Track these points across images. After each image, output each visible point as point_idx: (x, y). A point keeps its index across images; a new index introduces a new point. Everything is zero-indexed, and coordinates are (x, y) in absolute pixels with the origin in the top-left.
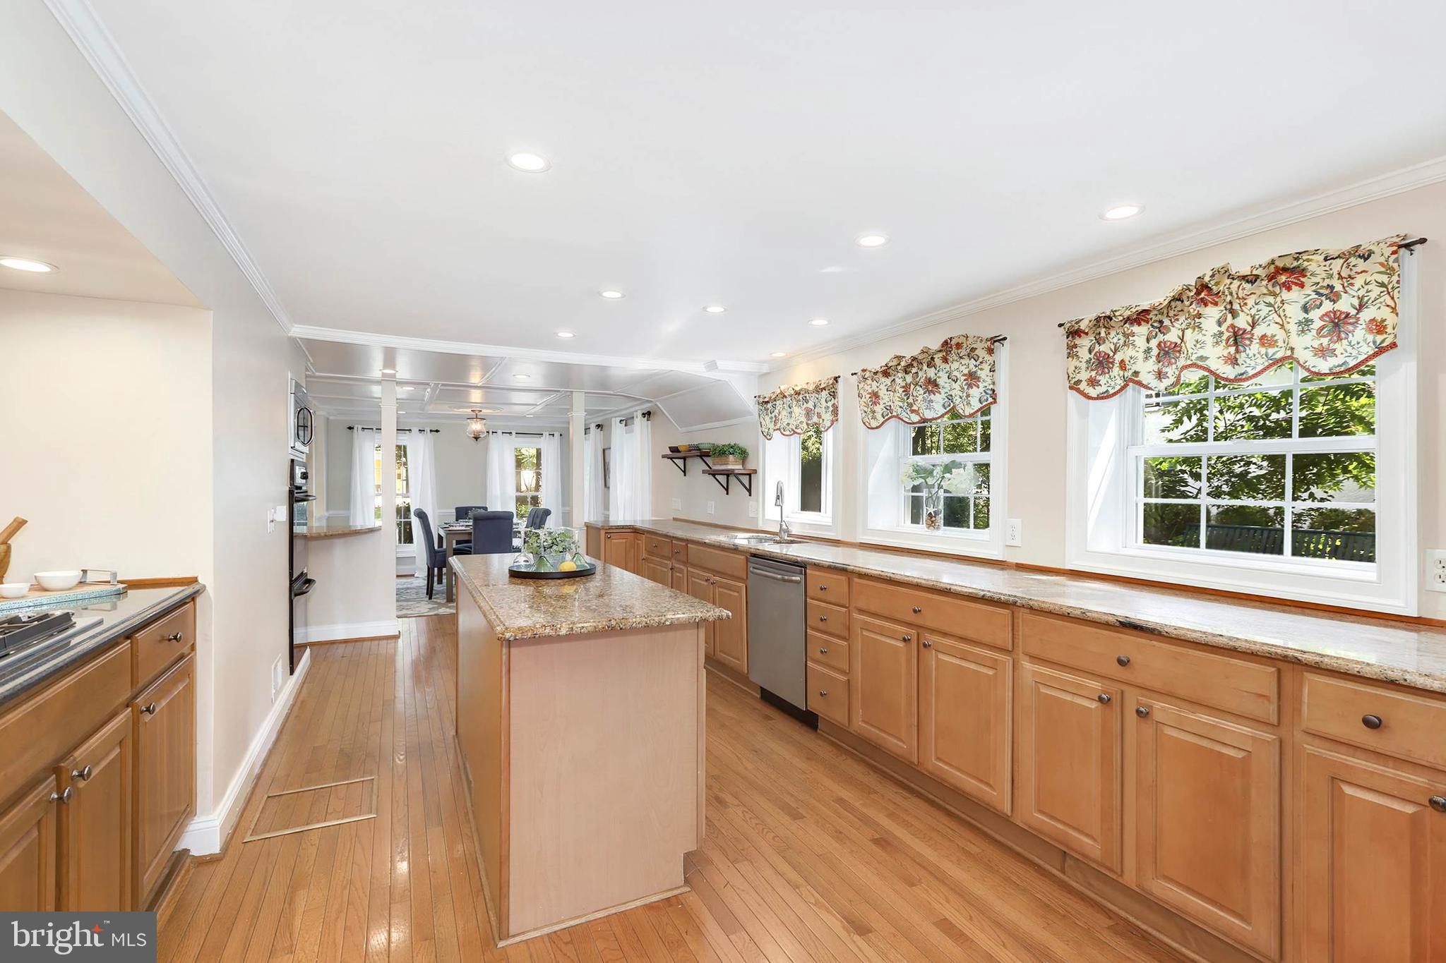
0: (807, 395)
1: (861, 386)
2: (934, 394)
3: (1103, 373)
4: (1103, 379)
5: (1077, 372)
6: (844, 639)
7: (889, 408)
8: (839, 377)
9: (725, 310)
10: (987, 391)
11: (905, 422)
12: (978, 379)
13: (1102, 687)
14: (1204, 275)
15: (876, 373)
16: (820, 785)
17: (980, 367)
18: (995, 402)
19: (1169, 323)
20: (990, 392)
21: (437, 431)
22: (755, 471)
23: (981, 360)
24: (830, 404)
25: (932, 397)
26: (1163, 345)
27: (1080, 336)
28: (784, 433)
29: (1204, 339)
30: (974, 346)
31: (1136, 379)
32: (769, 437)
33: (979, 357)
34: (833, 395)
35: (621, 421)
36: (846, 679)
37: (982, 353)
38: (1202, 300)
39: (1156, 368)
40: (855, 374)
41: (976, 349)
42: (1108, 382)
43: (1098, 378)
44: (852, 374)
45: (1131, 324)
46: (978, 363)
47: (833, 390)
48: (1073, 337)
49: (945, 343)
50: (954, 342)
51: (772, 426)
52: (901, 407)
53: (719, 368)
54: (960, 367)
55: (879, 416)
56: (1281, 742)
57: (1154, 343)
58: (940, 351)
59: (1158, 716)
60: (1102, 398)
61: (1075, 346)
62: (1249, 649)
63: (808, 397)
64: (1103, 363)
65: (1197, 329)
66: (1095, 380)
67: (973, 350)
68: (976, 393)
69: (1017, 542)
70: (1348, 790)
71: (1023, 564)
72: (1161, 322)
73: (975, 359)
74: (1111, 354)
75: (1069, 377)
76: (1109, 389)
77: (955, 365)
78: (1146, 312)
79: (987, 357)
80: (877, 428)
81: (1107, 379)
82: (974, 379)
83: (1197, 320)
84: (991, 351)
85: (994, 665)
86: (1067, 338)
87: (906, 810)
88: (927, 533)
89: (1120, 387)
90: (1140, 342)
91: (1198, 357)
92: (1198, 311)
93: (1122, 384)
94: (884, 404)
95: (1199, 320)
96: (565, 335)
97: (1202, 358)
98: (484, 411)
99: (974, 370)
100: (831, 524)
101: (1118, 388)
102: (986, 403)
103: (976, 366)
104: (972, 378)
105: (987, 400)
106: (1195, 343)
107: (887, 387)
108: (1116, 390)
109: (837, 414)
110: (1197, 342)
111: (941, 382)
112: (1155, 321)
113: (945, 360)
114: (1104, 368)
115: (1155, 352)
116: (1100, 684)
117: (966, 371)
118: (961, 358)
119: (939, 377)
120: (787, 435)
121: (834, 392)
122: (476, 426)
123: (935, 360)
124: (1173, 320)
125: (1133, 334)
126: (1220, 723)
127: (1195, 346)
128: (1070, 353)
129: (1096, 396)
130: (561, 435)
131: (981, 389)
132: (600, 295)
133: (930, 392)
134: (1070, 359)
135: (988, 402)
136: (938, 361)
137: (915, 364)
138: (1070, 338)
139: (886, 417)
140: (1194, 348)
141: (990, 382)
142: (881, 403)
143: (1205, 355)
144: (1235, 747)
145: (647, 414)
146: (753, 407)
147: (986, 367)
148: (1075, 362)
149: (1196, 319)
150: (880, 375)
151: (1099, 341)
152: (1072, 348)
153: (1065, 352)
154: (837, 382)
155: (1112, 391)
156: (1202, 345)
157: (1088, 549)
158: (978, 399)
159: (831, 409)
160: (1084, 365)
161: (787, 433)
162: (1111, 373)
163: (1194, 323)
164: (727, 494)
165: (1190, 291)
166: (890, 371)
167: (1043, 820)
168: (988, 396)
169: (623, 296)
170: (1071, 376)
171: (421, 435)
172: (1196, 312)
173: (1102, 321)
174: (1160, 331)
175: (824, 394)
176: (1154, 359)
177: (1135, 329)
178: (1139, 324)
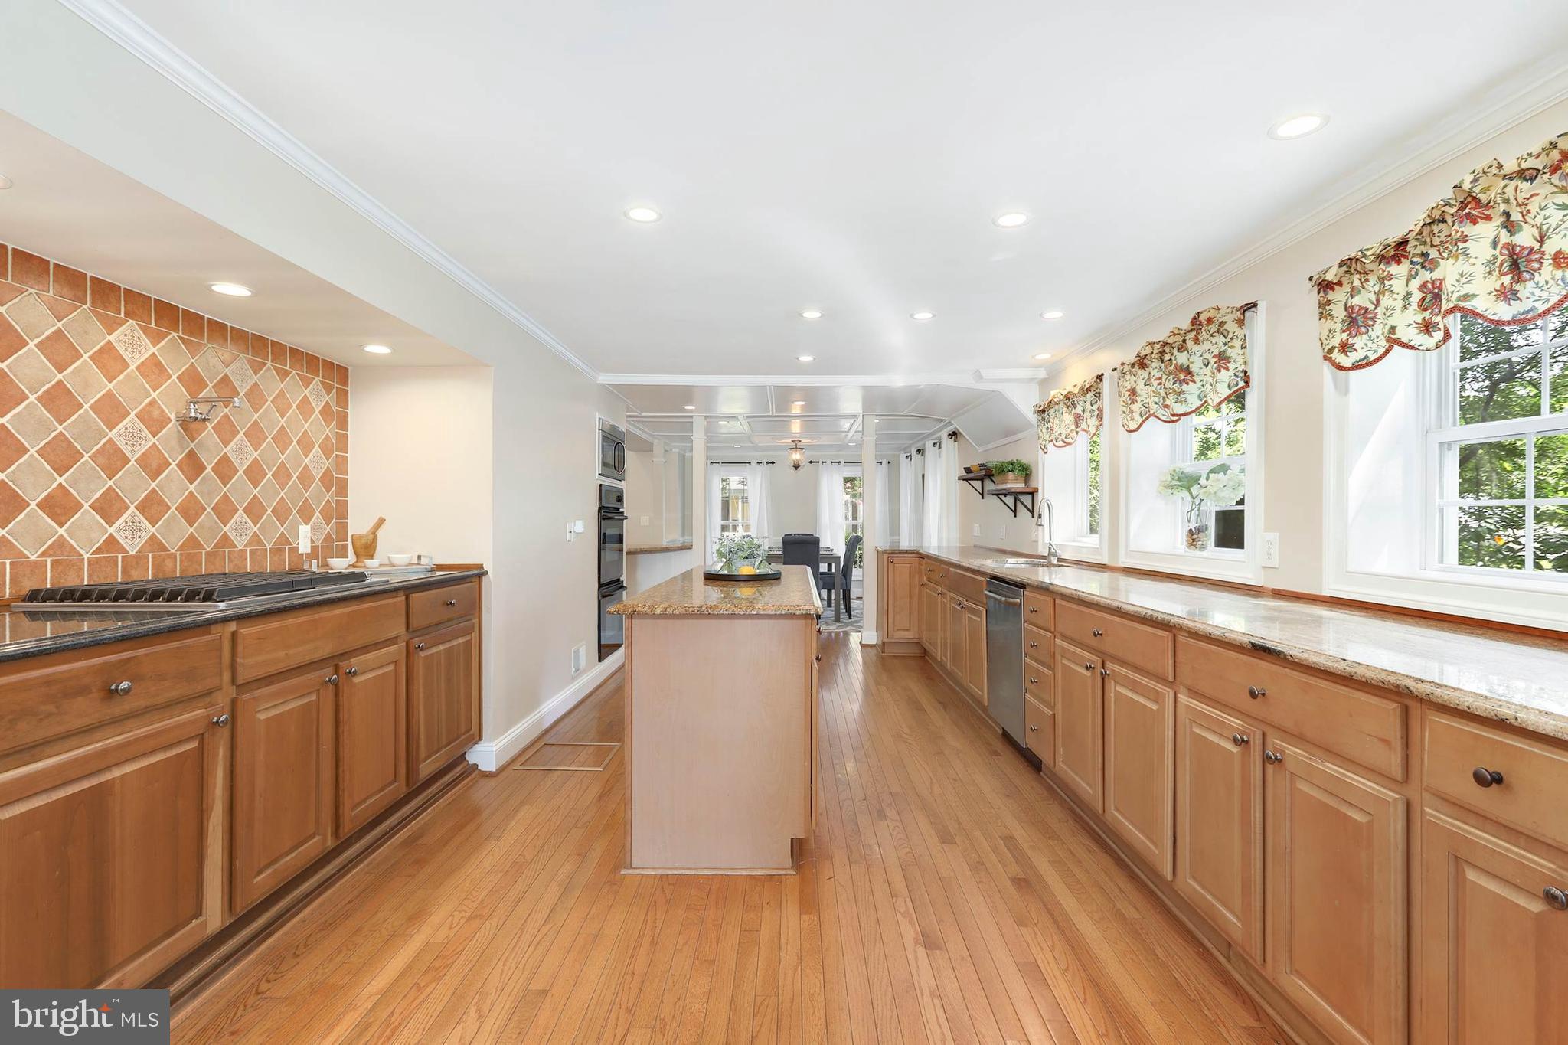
0: (1075, 399)
1: (1121, 382)
2: (1187, 384)
3: (1358, 333)
4: (1359, 342)
5: (1331, 336)
6: (1049, 667)
7: (1147, 405)
8: (1103, 375)
9: (934, 316)
10: (1238, 374)
11: (1162, 420)
12: (1227, 359)
13: (1242, 726)
14: (1462, 181)
15: (1133, 365)
16: (998, 821)
17: (1230, 344)
18: (1247, 384)
19: (1438, 255)
20: (1242, 375)
21: (773, 463)
22: (1036, 490)
23: (1231, 335)
24: (1095, 407)
25: (1185, 387)
26: (1430, 285)
27: (1333, 289)
28: (1056, 444)
29: (1471, 269)
30: (1224, 319)
31: (1393, 337)
32: (1045, 451)
33: (1228, 332)
34: (1098, 396)
35: (934, 444)
36: (1051, 713)
37: (1231, 327)
38: (1468, 215)
39: (1419, 318)
40: (1115, 369)
41: (1226, 322)
42: (1366, 345)
43: (1351, 341)
44: (1113, 370)
45: (1388, 263)
46: (1228, 339)
47: (1098, 391)
48: (1324, 291)
49: (1194, 321)
50: (1203, 318)
51: (1047, 437)
52: (1156, 403)
53: (985, 377)
54: (1211, 346)
55: (1137, 416)
56: (1408, 805)
57: (1415, 284)
58: (1191, 331)
59: (1290, 764)
60: (1360, 367)
61: (1328, 303)
62: (1364, 676)
63: (1076, 402)
64: (1357, 320)
65: (1461, 258)
66: (1347, 344)
67: (1222, 324)
68: (1225, 376)
69: (1275, 563)
70: (1471, 875)
71: (1279, 590)
72: (1425, 255)
73: (1224, 336)
74: (1371, 307)
75: (1322, 344)
76: (1370, 354)
77: (1207, 345)
78: (1403, 244)
79: (1239, 331)
80: (1136, 430)
81: (1364, 341)
82: (1222, 360)
83: (1461, 245)
84: (1241, 323)
85: (1157, 698)
86: (1319, 294)
87: (1080, 862)
88: (1187, 554)
89: (1384, 349)
90: (1398, 286)
91: (1460, 296)
92: (1463, 232)
93: (1387, 346)
94: (1143, 401)
95: (1464, 245)
96: (806, 358)
97: (1466, 297)
98: (803, 441)
99: (1223, 348)
100: (1098, 546)
101: (1381, 351)
102: (1236, 388)
103: (1225, 344)
104: (1222, 358)
105: (1237, 384)
106: (1458, 277)
107: (1144, 381)
108: (1379, 354)
109: (1101, 418)
110: (1462, 275)
111: (1194, 368)
112: (1414, 255)
113: (1196, 340)
114: (1359, 327)
115: (1417, 296)
116: (1241, 723)
117: (1216, 352)
118: (1212, 336)
119: (1192, 363)
120: (1060, 447)
121: (1099, 393)
122: (796, 456)
123: (1187, 342)
124: (1442, 250)
125: (1390, 277)
126: (1346, 776)
127: (1458, 281)
128: (1322, 313)
129: (1350, 366)
130: (889, 462)
131: (1231, 372)
132: (801, 315)
133: (1181, 382)
134: (1323, 320)
135: (1239, 387)
136: (1190, 344)
137: (1167, 350)
138: (1322, 294)
139: (1145, 417)
140: (1456, 284)
141: (1241, 362)
142: (1139, 401)
143: (1471, 293)
144: (1361, 809)
145: (954, 435)
146: (1033, 418)
147: (1237, 343)
148: (1328, 324)
149: (1459, 244)
150: (1137, 367)
151: (1353, 292)
152: (1324, 305)
153: (1317, 311)
154: (1101, 380)
155: (1372, 357)
156: (1469, 278)
157: (1349, 569)
158: (1227, 384)
159: (1096, 413)
160: (1338, 327)
161: (1061, 443)
162: (1370, 333)
163: (1457, 250)
164: (1015, 516)
165: (1451, 206)
166: (1146, 361)
167: (1194, 888)
168: (1239, 379)
169: (822, 316)
170: (1325, 342)
171: (758, 467)
172: (1459, 234)
173: (1354, 265)
174: (1423, 267)
175: (1090, 395)
176: (1415, 306)
177: (1394, 269)
178: (1399, 262)
